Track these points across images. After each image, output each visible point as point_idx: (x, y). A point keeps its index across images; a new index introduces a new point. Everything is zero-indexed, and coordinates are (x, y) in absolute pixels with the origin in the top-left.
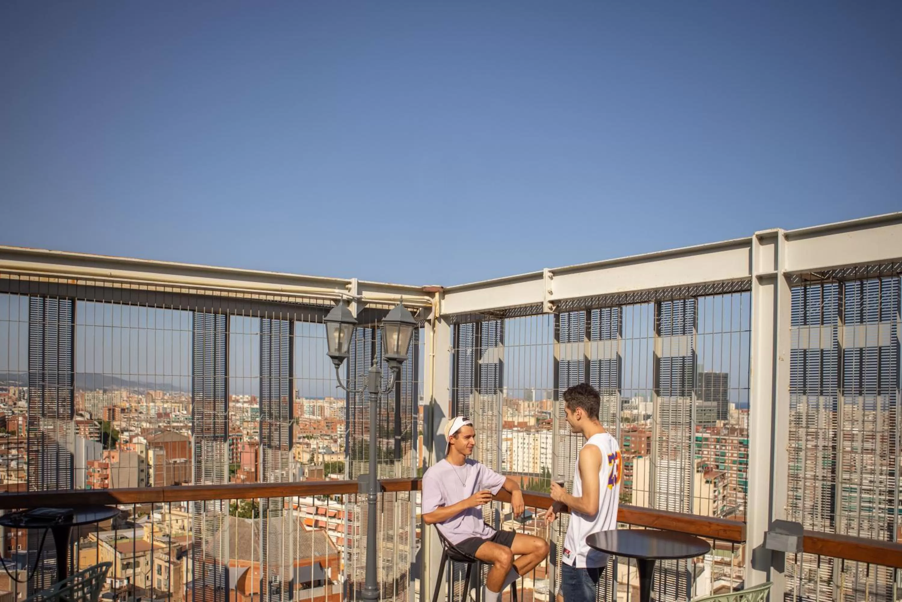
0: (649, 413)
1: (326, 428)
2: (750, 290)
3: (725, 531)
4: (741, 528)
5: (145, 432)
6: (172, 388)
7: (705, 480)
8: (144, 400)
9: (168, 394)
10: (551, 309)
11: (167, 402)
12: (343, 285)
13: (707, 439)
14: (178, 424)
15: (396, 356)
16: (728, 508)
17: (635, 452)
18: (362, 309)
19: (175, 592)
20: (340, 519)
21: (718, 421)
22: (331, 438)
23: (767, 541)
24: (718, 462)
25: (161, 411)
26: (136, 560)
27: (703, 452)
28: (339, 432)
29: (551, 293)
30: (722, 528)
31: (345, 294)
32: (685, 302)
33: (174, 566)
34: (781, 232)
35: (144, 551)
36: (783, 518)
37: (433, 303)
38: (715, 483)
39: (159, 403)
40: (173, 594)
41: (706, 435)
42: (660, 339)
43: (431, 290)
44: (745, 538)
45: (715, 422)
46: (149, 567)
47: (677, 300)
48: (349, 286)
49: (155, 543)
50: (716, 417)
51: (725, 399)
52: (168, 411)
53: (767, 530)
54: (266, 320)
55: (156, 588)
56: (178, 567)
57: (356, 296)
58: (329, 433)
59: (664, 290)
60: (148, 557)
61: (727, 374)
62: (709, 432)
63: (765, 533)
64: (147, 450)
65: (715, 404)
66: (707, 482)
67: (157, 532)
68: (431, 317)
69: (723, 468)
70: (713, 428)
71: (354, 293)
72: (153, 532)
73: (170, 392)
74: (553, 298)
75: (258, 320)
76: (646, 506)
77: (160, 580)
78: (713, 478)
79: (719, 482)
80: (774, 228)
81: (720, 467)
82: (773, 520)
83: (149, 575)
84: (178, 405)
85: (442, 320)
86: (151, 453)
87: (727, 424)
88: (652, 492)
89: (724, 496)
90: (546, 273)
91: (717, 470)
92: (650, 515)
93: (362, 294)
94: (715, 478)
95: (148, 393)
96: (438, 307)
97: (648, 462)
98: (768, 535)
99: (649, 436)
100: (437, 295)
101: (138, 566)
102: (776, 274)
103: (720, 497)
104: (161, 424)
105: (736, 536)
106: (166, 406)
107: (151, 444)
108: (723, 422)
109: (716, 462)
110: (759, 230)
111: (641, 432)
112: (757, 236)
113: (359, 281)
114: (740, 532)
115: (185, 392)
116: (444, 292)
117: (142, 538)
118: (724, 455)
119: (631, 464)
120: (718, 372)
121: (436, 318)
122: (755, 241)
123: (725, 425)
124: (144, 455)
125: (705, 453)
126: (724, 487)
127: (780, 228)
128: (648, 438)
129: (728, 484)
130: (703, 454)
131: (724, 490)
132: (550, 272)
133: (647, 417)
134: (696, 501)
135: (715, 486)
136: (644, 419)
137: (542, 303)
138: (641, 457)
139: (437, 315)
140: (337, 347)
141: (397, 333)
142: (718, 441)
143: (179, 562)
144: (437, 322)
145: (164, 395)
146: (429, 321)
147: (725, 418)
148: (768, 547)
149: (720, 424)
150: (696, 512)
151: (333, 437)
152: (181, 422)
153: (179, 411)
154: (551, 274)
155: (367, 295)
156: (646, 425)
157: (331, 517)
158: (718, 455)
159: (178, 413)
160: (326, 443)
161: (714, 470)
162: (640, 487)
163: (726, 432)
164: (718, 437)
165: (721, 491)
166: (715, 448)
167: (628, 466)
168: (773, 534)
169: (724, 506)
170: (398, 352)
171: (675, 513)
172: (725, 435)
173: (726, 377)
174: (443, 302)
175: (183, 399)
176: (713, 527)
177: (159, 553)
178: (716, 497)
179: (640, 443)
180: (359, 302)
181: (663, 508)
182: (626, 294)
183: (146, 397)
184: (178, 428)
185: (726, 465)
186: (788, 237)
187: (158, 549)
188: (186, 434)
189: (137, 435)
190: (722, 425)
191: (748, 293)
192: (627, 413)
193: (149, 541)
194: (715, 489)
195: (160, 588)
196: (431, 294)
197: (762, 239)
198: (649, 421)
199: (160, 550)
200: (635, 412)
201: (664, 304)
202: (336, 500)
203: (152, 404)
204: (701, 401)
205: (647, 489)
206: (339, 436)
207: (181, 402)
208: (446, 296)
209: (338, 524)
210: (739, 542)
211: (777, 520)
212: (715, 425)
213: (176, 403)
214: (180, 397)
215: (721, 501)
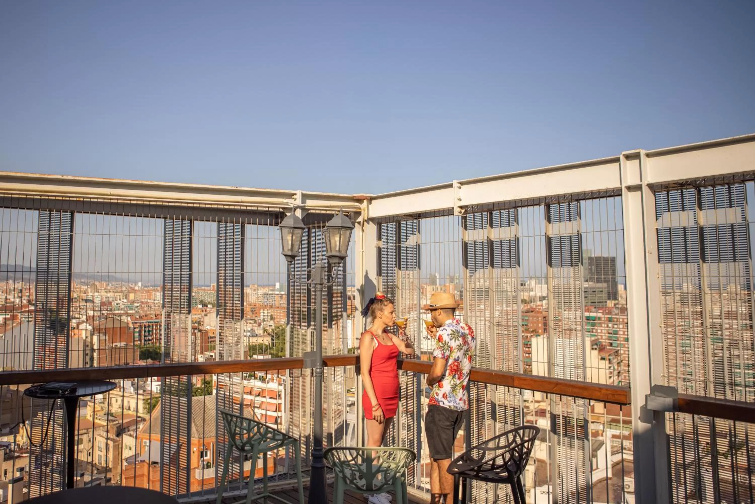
0: (545, 294)
1: (251, 313)
2: (621, 195)
3: (613, 395)
4: (626, 392)
5: (90, 319)
6: (116, 279)
7: (600, 357)
8: (89, 290)
9: (110, 285)
10: (461, 212)
11: (110, 292)
12: (290, 196)
13: (600, 318)
14: (120, 312)
15: (338, 254)
16: (623, 384)
17: (533, 331)
18: (305, 214)
19: (113, 467)
20: (264, 397)
21: (608, 302)
22: (255, 322)
23: (649, 403)
24: (611, 340)
25: (104, 300)
26: (80, 437)
27: (597, 330)
28: (262, 317)
29: (460, 200)
30: (610, 392)
31: (291, 203)
32: (569, 205)
33: (114, 443)
34: (643, 153)
35: (87, 429)
36: (660, 383)
37: (362, 208)
38: (609, 360)
39: (103, 294)
40: (112, 469)
41: (600, 315)
42: (550, 225)
43: (360, 198)
44: (630, 400)
45: (606, 302)
46: (91, 444)
47: (563, 203)
48: (295, 197)
49: (96, 421)
50: (607, 298)
51: (614, 280)
52: (111, 300)
53: (648, 393)
54: (223, 224)
55: (97, 463)
56: (117, 443)
57: (301, 204)
58: (254, 317)
59: (552, 197)
60: (91, 434)
61: (614, 258)
62: (601, 311)
63: (646, 396)
64: (92, 335)
65: (605, 285)
66: (603, 359)
67: (99, 411)
68: (360, 219)
69: (616, 345)
70: (606, 308)
71: (298, 202)
72: (94, 411)
73: (114, 283)
74: (462, 204)
75: (216, 224)
76: (546, 375)
77: (101, 456)
78: (607, 355)
79: (614, 359)
80: (637, 149)
81: (614, 345)
82: (653, 385)
83: (91, 451)
84: (120, 294)
85: (370, 222)
86: (95, 338)
87: (617, 304)
88: (550, 364)
89: (619, 373)
90: (455, 183)
91: (611, 348)
92: (550, 383)
93: (305, 203)
94: (609, 355)
95: (94, 284)
96: (366, 212)
97: (545, 340)
98: (648, 398)
99: (544, 316)
100: (365, 202)
101: (82, 443)
102: (641, 185)
103: (616, 373)
104: (104, 312)
105: (622, 399)
106: (109, 295)
107: (96, 330)
108: (613, 302)
109: (609, 340)
110: (626, 151)
111: (538, 312)
112: (624, 155)
113: (304, 192)
114: (626, 395)
115: (126, 282)
116: (371, 200)
117: (86, 417)
118: (616, 333)
119: (529, 343)
120: (605, 256)
121: (364, 221)
122: (622, 158)
123: (615, 305)
124: (89, 340)
125: (599, 331)
126: (618, 363)
127: (642, 149)
128: (545, 317)
129: (622, 361)
130: (596, 332)
131: (618, 366)
132: (458, 183)
133: (542, 298)
134: (588, 370)
135: (610, 363)
136: (540, 300)
137: (453, 208)
138: (539, 335)
139: (366, 218)
140: (290, 248)
141: (338, 235)
142: (610, 320)
143: (118, 439)
144: (365, 223)
145: (108, 285)
146: (359, 223)
147: (615, 298)
148: (649, 407)
149: (610, 304)
150: (588, 380)
151: (257, 321)
152: (121, 309)
153: (120, 300)
154: (459, 185)
155: (310, 203)
156: (542, 306)
157: (256, 396)
158: (611, 334)
159: (119, 302)
160: (249, 327)
161: (608, 347)
162: (541, 359)
163: (616, 311)
164: (610, 316)
165: (616, 367)
166: (608, 326)
167: (527, 345)
168: (652, 397)
169: (620, 381)
170: (339, 251)
171: (571, 381)
172: (616, 314)
173: (613, 260)
174: (370, 206)
175: (124, 289)
176: (603, 392)
177: (100, 431)
178: (611, 373)
179: (538, 322)
180: (303, 209)
181: (561, 376)
182: (521, 200)
183: (91, 287)
184: (120, 315)
185: (619, 342)
186: (648, 155)
187: (100, 427)
188: (126, 321)
189: (83, 322)
190: (613, 305)
191: (619, 198)
192: (525, 295)
193: (91, 419)
194: (610, 365)
195: (101, 464)
196: (360, 200)
197: (628, 157)
198: (544, 302)
199: (101, 428)
200: (532, 294)
201: (552, 207)
202: (260, 379)
203: (96, 294)
204: (591, 283)
205: (546, 360)
206: (262, 319)
207: (122, 292)
208: (373, 201)
209: (262, 402)
210: (625, 404)
211: (655, 385)
212: (606, 305)
213: (117, 292)
214: (121, 287)
215: (617, 377)
